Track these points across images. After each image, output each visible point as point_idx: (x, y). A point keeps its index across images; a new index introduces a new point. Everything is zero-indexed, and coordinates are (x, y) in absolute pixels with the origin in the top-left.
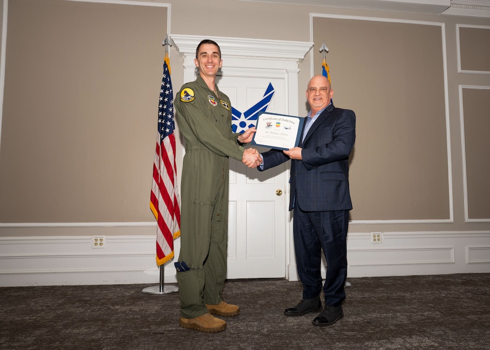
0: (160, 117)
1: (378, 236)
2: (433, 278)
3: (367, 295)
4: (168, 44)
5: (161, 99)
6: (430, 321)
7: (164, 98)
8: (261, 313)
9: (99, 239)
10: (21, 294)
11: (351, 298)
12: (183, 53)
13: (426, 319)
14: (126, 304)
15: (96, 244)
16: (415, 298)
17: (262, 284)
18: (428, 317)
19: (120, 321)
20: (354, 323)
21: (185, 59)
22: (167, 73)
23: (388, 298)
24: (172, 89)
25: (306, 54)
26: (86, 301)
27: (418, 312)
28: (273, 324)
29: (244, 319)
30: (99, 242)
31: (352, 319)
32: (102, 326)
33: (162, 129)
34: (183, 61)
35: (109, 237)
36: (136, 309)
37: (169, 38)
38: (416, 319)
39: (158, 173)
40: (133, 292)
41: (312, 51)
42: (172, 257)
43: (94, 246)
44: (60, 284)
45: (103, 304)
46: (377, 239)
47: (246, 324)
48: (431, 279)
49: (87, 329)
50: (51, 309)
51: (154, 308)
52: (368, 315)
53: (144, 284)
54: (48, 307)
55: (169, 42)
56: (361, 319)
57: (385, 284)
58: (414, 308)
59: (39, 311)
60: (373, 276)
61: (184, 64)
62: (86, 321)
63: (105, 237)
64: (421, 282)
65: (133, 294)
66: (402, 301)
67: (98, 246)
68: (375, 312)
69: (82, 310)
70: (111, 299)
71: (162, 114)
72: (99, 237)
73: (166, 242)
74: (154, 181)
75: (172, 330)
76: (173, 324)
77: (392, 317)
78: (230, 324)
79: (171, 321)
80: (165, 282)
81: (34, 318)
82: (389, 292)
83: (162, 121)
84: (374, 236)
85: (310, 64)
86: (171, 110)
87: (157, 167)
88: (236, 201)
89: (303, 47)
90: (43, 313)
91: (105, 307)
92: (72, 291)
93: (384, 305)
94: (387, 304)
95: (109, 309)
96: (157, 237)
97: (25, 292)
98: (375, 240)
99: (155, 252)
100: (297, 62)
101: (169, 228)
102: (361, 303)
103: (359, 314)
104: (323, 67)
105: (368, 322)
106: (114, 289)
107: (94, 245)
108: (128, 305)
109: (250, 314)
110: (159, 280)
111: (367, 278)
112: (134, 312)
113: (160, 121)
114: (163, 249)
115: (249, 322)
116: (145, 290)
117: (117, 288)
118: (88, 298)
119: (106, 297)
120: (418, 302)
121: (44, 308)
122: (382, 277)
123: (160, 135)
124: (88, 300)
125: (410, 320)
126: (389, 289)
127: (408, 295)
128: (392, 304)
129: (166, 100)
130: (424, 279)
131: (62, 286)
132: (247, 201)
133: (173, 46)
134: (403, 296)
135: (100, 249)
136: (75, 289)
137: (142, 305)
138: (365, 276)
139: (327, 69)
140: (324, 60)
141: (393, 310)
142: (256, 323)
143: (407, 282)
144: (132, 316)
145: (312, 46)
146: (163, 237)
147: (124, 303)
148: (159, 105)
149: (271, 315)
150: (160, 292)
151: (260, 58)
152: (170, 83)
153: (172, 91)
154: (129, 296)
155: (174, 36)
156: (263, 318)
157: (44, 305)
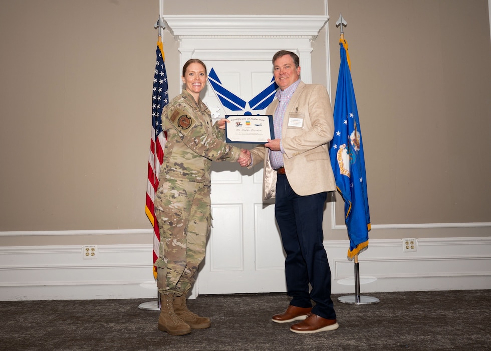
0: (155, 110)
1: (412, 243)
2: (481, 293)
3: (399, 313)
4: (161, 27)
5: (155, 89)
6: (480, 346)
7: (158, 89)
8: (273, 334)
9: (90, 248)
10: (9, 309)
11: (380, 317)
12: (178, 36)
13: (474, 344)
14: (121, 321)
15: (87, 254)
16: (459, 317)
17: (274, 299)
18: (477, 341)
19: (115, 341)
20: (385, 347)
21: (180, 42)
22: (160, 60)
23: (425, 317)
24: (166, 78)
25: (320, 30)
26: (78, 318)
27: (463, 334)
28: (287, 346)
29: (254, 340)
30: (90, 252)
31: (382, 341)
32: (95, 345)
33: (157, 124)
34: (178, 45)
35: (101, 246)
36: (132, 327)
37: (162, 20)
38: (461, 343)
39: (153, 174)
40: (128, 308)
43: (86, 257)
44: (50, 299)
45: (96, 321)
46: (410, 246)
47: (257, 346)
48: (479, 294)
49: (79, 348)
50: (41, 326)
51: (151, 326)
52: (402, 337)
53: (141, 299)
54: (38, 323)
55: (162, 24)
56: (393, 342)
57: (421, 300)
58: (459, 330)
59: (28, 327)
60: (406, 291)
61: (179, 49)
62: (78, 340)
63: (96, 246)
64: (467, 298)
65: (129, 310)
66: (443, 321)
67: (90, 256)
68: (409, 334)
69: (73, 328)
70: (104, 315)
71: (157, 106)
72: (90, 246)
74: (149, 183)
76: (174, 344)
77: (431, 341)
78: (238, 346)
81: (23, 335)
82: (426, 310)
83: (156, 114)
84: (407, 243)
85: (325, 42)
86: (166, 101)
87: (152, 167)
88: (242, 204)
89: (317, 22)
90: (32, 330)
91: (98, 325)
92: (63, 306)
93: (420, 326)
94: (425, 324)
95: (103, 326)
96: (154, 245)
97: (13, 307)
98: (407, 248)
99: (152, 263)
100: (310, 40)
102: (392, 323)
103: (390, 336)
104: (341, 44)
105: (401, 346)
106: (108, 304)
107: (85, 255)
108: (123, 323)
109: (261, 335)
111: (399, 292)
112: (130, 330)
113: (154, 114)
115: (259, 343)
116: (142, 306)
117: (111, 303)
118: (80, 315)
119: (99, 314)
120: (463, 322)
121: (34, 325)
122: (417, 292)
123: (154, 130)
124: (80, 317)
125: (453, 344)
126: (426, 306)
127: (450, 314)
128: (431, 324)
129: (160, 90)
130: (471, 295)
131: (53, 301)
132: (255, 204)
133: (166, 29)
134: (445, 315)
135: (92, 259)
136: (66, 304)
137: (139, 323)
138: (397, 291)
139: (345, 46)
140: (342, 35)
141: (432, 332)
142: (267, 345)
143: (448, 298)
145: (327, 19)
147: (119, 320)
148: (153, 96)
149: (285, 336)
150: (159, 308)
151: (267, 37)
152: (164, 71)
153: (167, 80)
154: (125, 312)
155: (167, 17)
156: (276, 339)
157: (33, 322)
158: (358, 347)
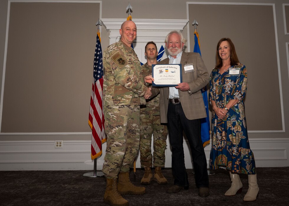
0: (95, 68)
4: (100, 25)
6: (267, 200)
7: (96, 57)
9: (59, 142)
12: (109, 29)
13: (264, 199)
15: (57, 146)
18: (266, 198)
20: (214, 200)
21: (110, 33)
22: (99, 42)
24: (101, 51)
25: (184, 27)
26: (48, 181)
28: (160, 199)
30: (59, 144)
31: (213, 197)
33: (96, 76)
35: (65, 141)
36: (77, 187)
37: (100, 21)
39: (93, 103)
40: (77, 176)
41: (188, 25)
42: (101, 154)
43: (56, 147)
45: (58, 183)
47: (143, 199)
49: (45, 199)
50: (27, 186)
51: (87, 186)
54: (26, 184)
55: (100, 23)
56: (219, 198)
59: (20, 186)
61: (109, 36)
63: (62, 141)
65: (77, 177)
67: (59, 147)
69: (45, 187)
70: (64, 180)
72: (59, 141)
73: (97, 145)
74: (91, 107)
75: (96, 202)
79: (96, 196)
80: (97, 170)
81: (16, 191)
85: (187, 33)
86: (101, 64)
87: (93, 98)
89: (182, 23)
90: (22, 188)
95: (61, 186)
96: (92, 141)
97: (15, 174)
99: (90, 151)
101: (99, 136)
103: (218, 194)
104: (195, 34)
105: (224, 200)
106: (67, 173)
108: (72, 184)
110: (94, 169)
112: (75, 189)
113: (94, 71)
114: (95, 149)
116: (85, 175)
118: (50, 179)
119: (61, 179)
121: (24, 185)
123: (94, 79)
124: (50, 181)
129: (98, 58)
133: (102, 26)
136: (44, 173)
137: (81, 184)
139: (197, 36)
140: (196, 30)
142: (149, 199)
144: (73, 192)
145: (188, 21)
146: (95, 141)
147: (70, 183)
148: (94, 61)
149: (160, 193)
150: (94, 176)
151: (156, 30)
152: (100, 48)
153: (102, 53)
154: (75, 178)
155: (103, 20)
156: (155, 195)
157: (24, 183)
158: (199, 200)
